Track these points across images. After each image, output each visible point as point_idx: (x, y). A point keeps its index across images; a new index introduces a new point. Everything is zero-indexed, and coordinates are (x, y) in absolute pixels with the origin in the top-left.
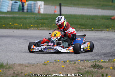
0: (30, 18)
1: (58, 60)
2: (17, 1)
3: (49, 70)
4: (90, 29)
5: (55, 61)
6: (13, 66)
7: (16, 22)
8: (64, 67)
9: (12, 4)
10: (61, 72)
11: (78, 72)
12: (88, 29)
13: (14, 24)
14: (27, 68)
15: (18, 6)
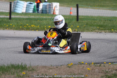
0: (46, 19)
1: (82, 62)
2: (32, 3)
3: (74, 72)
4: (110, 31)
5: (79, 63)
6: (36, 68)
7: (32, 24)
8: (90, 69)
9: (27, 5)
10: (88, 75)
11: (105, 75)
12: (107, 31)
13: (31, 25)
14: (51, 71)
15: (33, 7)
